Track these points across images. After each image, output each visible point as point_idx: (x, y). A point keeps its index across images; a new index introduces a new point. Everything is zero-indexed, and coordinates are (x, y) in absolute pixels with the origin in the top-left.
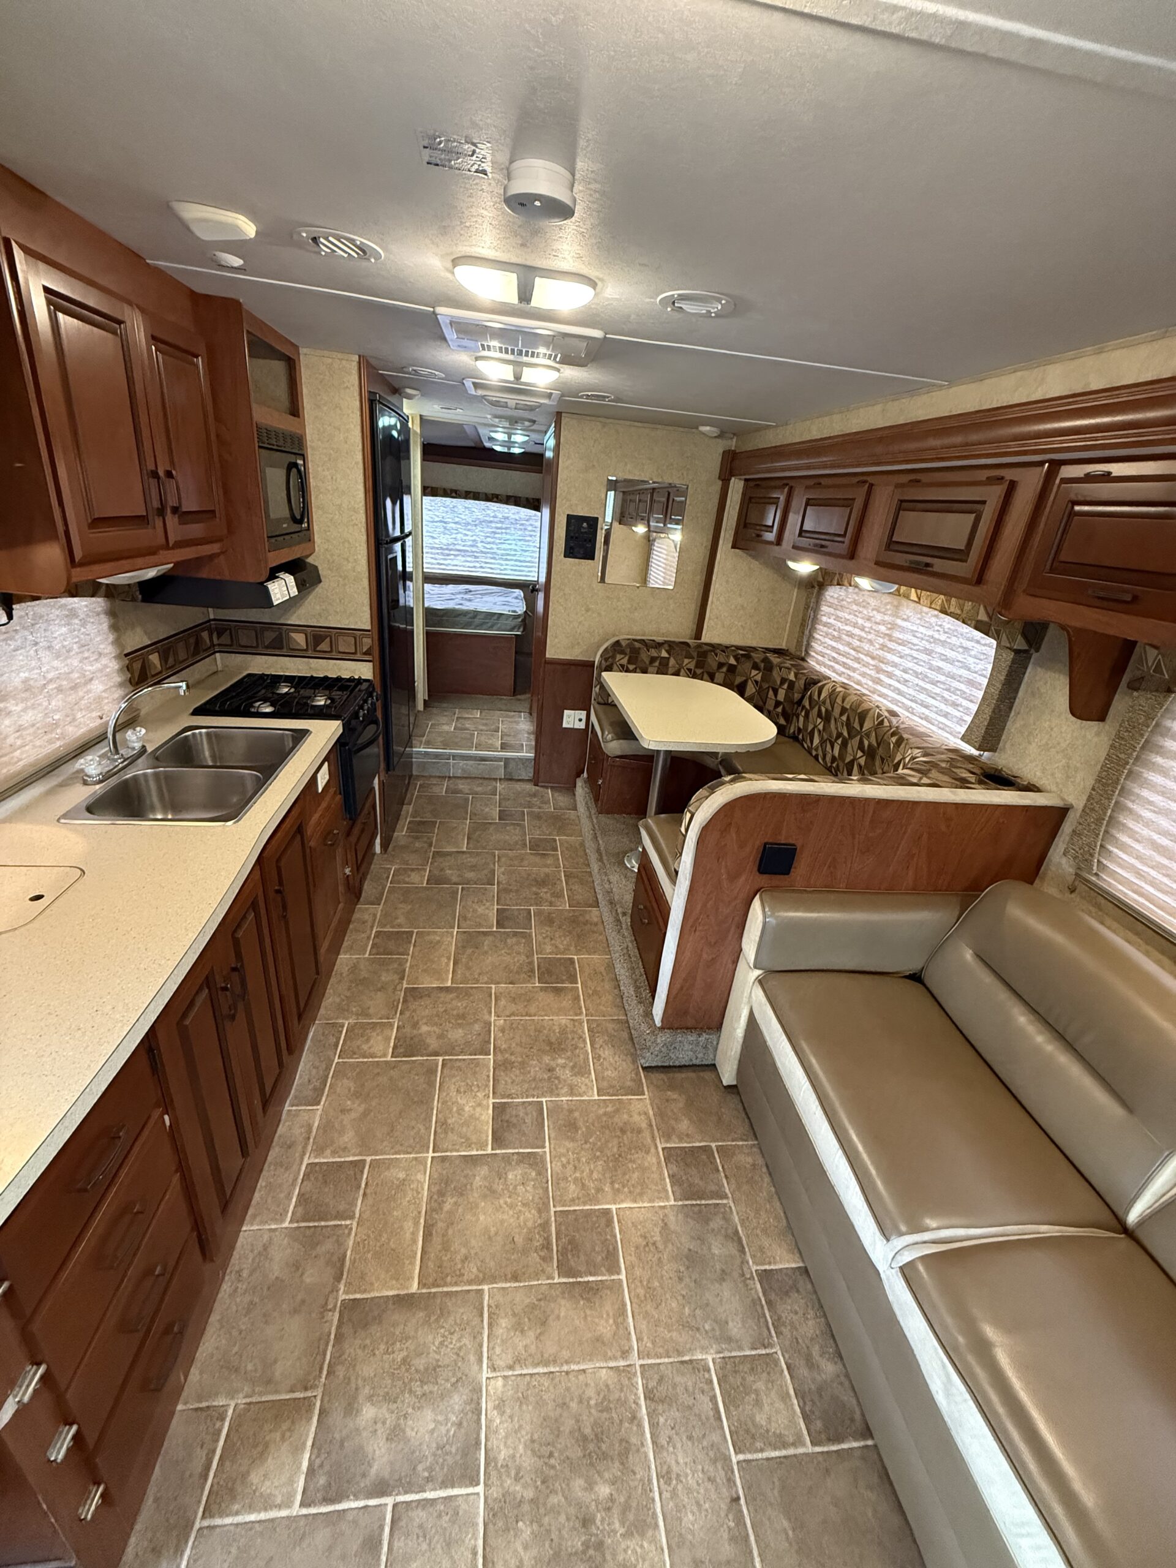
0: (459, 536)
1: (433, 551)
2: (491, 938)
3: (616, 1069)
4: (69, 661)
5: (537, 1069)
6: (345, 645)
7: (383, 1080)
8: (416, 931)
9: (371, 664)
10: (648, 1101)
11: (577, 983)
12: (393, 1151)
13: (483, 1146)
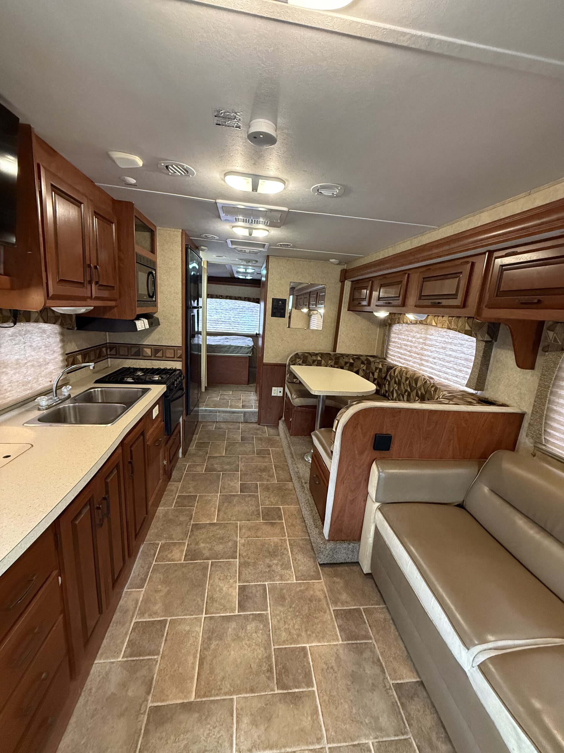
0: (223, 315)
1: (211, 322)
2: (237, 498)
3: (305, 565)
4: (39, 353)
5: (262, 566)
6: (170, 353)
7: (179, 573)
8: (198, 495)
9: (181, 362)
10: (323, 583)
11: (283, 520)
12: (183, 614)
13: (233, 610)
